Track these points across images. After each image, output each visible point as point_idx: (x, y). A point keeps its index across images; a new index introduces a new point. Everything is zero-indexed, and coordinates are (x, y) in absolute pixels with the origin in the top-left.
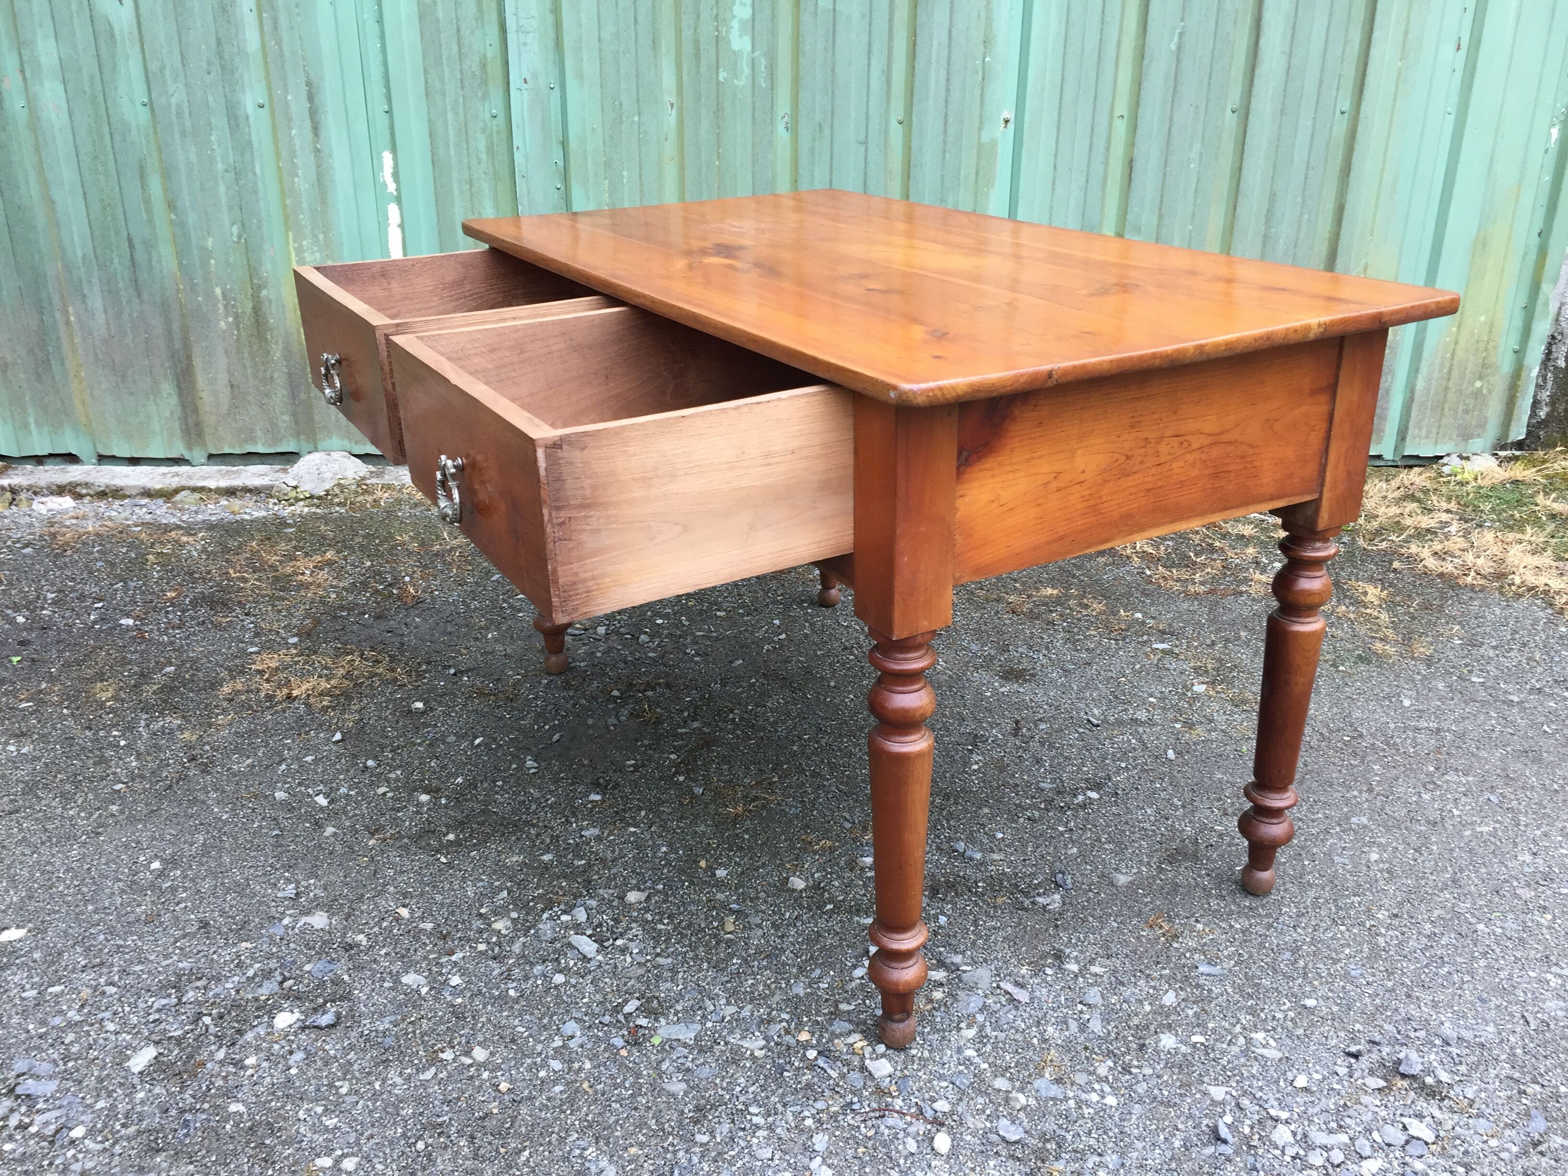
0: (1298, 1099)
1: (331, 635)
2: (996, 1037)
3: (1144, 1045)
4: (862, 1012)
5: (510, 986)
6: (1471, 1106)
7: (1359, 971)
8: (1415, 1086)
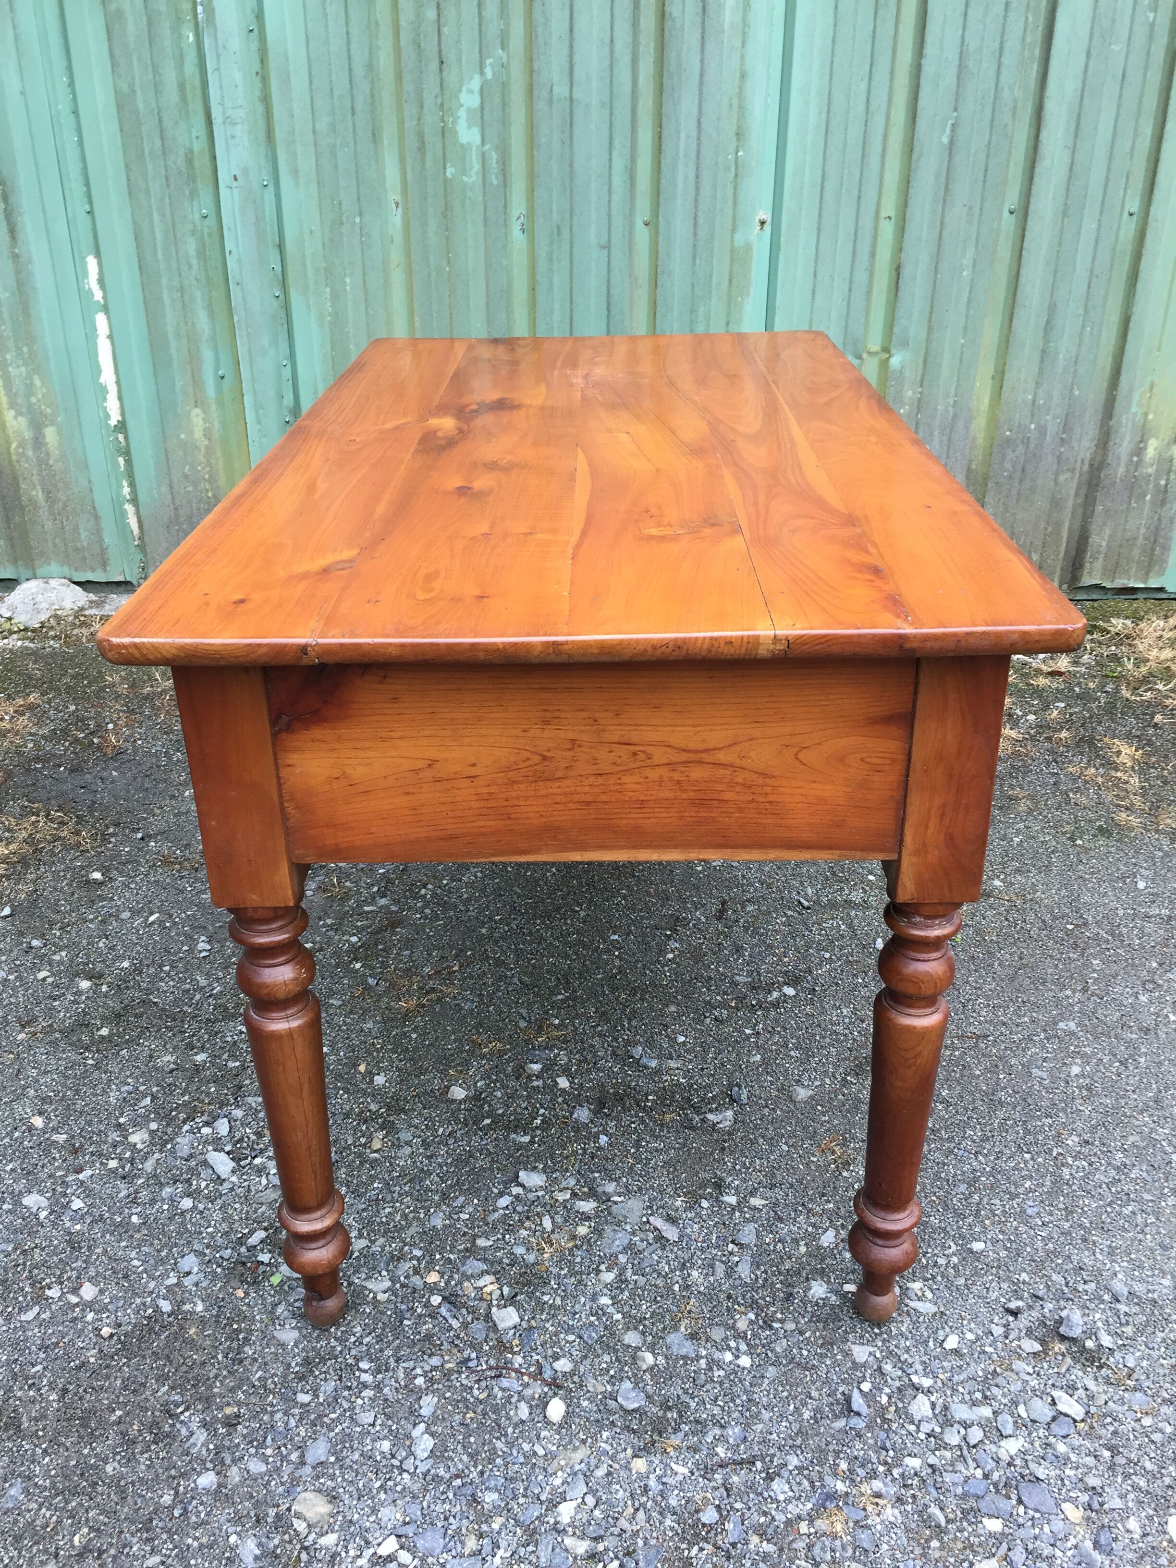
0: (945, 1364)
1: (21, 791)
2: (636, 1282)
3: (791, 1294)
4: (500, 1249)
5: (134, 1211)
6: (1129, 1377)
7: (1036, 1210)
8: (1075, 1349)
